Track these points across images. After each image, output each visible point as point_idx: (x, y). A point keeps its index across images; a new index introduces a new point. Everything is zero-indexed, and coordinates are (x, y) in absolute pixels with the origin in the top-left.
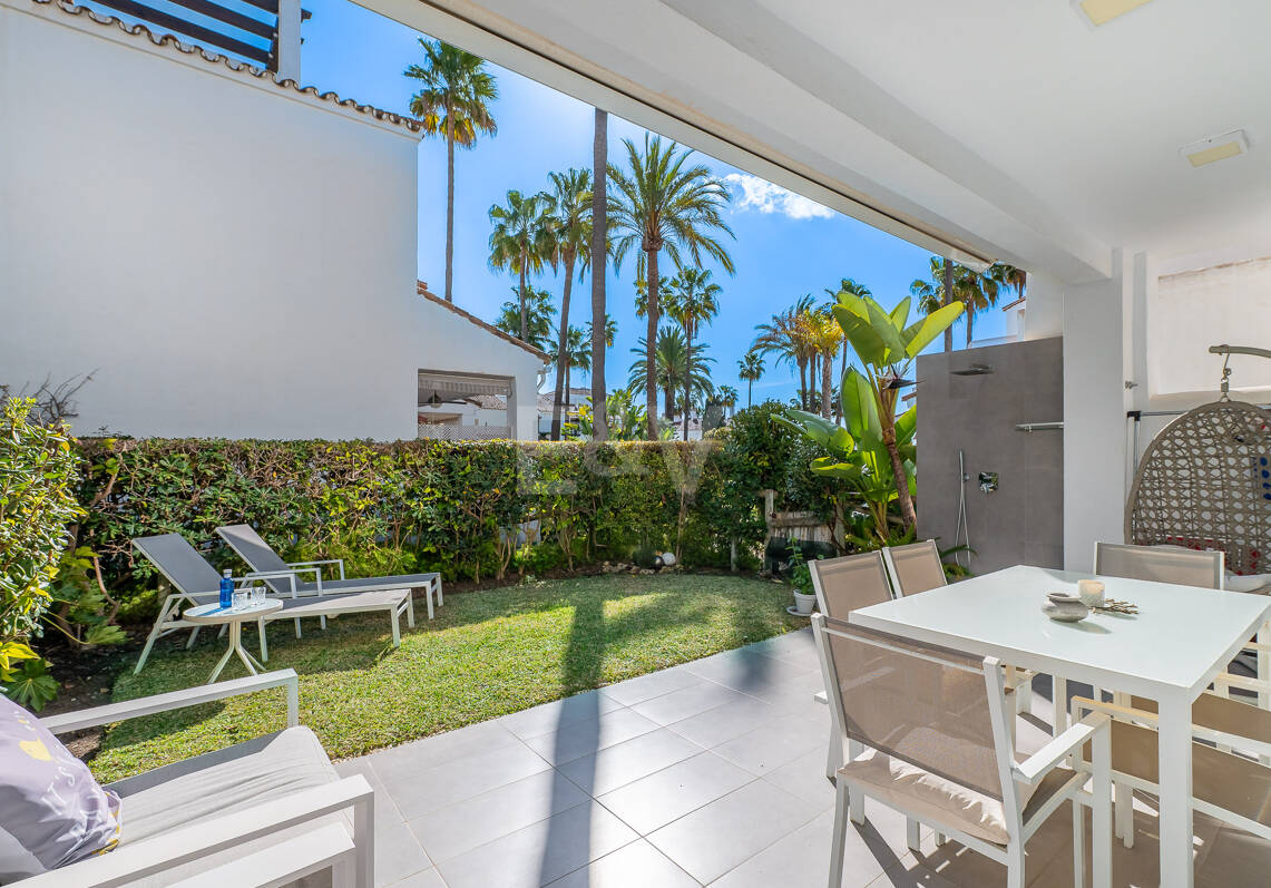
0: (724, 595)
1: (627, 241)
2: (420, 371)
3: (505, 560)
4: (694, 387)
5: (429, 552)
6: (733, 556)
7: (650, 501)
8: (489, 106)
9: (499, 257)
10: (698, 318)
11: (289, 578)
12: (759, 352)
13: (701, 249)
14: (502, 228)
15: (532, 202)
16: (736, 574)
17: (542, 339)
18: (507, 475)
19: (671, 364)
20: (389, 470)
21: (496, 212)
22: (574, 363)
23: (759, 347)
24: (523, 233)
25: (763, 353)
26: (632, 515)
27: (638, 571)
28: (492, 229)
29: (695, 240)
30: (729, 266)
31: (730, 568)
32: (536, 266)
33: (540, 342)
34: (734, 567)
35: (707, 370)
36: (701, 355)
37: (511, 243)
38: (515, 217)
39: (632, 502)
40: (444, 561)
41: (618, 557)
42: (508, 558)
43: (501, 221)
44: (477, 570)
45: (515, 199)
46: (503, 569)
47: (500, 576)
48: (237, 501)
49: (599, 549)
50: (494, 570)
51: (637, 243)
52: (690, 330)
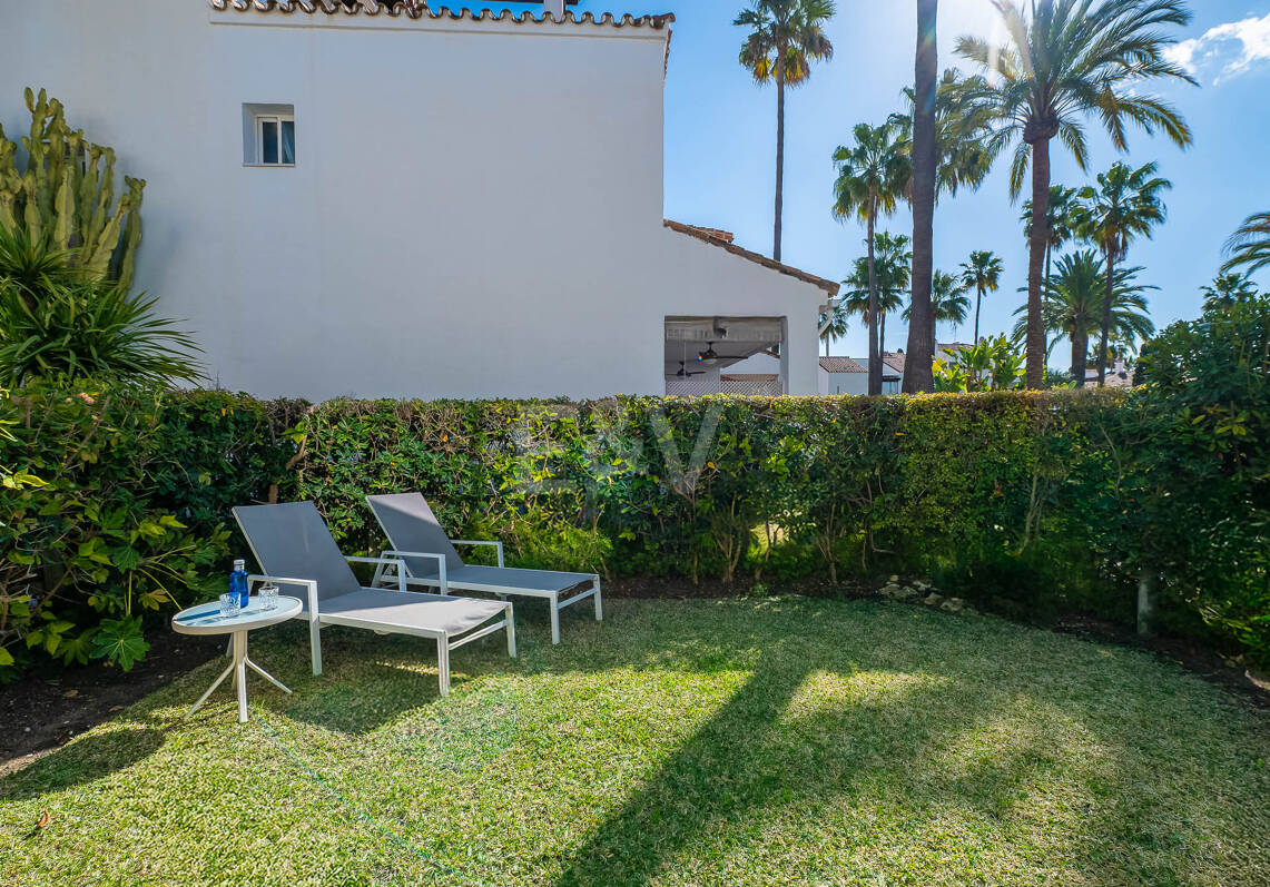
0: (1089, 718)
1: (1001, 139)
2: (668, 319)
3: (733, 558)
4: (1119, 329)
5: (625, 539)
6: (1144, 606)
7: (971, 491)
8: (826, 27)
9: (844, 205)
10: (1126, 233)
11: (437, 560)
12: (1241, 269)
13: (1127, 121)
14: (847, 170)
15: (883, 131)
16: (1145, 645)
17: (898, 291)
18: (724, 444)
19: (1079, 300)
20: (575, 435)
21: (841, 153)
22: (941, 315)
23: (1240, 260)
24: (871, 172)
25: (1252, 270)
26: (937, 509)
27: (939, 602)
28: (836, 175)
29: (1113, 109)
30: (1178, 132)
31: (1134, 628)
32: (888, 206)
33: (897, 294)
34: (1143, 628)
35: (1141, 303)
36: (1130, 283)
37: (858, 182)
38: (860, 155)
39: (936, 491)
40: (647, 552)
41: (911, 572)
42: (737, 555)
43: (846, 162)
44: (694, 566)
45: (862, 133)
46: (731, 569)
47: (728, 577)
48: (407, 466)
49: (882, 556)
50: (716, 570)
51: (1017, 138)
52: (1114, 250)
